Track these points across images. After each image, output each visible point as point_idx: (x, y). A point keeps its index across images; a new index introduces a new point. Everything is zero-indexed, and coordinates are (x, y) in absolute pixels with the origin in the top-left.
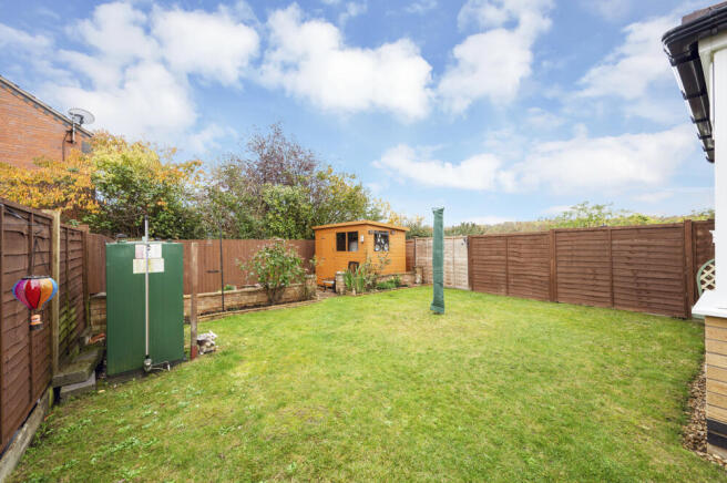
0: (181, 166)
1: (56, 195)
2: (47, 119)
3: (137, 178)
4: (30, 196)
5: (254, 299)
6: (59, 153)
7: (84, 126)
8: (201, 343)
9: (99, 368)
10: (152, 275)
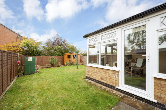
0: (38, 42)
1: (16, 48)
2: (14, 34)
3: (30, 45)
4: (12, 49)
5: (49, 66)
6: (16, 40)
7: (20, 35)
8: (38, 71)
9: (23, 74)
10: (31, 61)
